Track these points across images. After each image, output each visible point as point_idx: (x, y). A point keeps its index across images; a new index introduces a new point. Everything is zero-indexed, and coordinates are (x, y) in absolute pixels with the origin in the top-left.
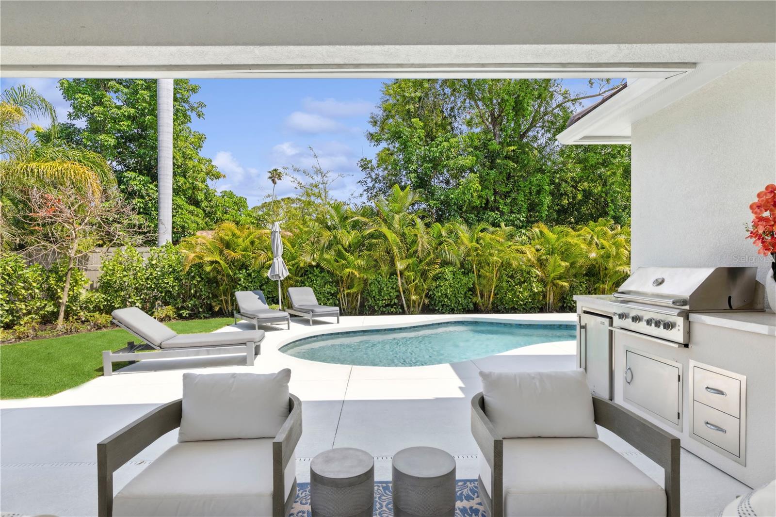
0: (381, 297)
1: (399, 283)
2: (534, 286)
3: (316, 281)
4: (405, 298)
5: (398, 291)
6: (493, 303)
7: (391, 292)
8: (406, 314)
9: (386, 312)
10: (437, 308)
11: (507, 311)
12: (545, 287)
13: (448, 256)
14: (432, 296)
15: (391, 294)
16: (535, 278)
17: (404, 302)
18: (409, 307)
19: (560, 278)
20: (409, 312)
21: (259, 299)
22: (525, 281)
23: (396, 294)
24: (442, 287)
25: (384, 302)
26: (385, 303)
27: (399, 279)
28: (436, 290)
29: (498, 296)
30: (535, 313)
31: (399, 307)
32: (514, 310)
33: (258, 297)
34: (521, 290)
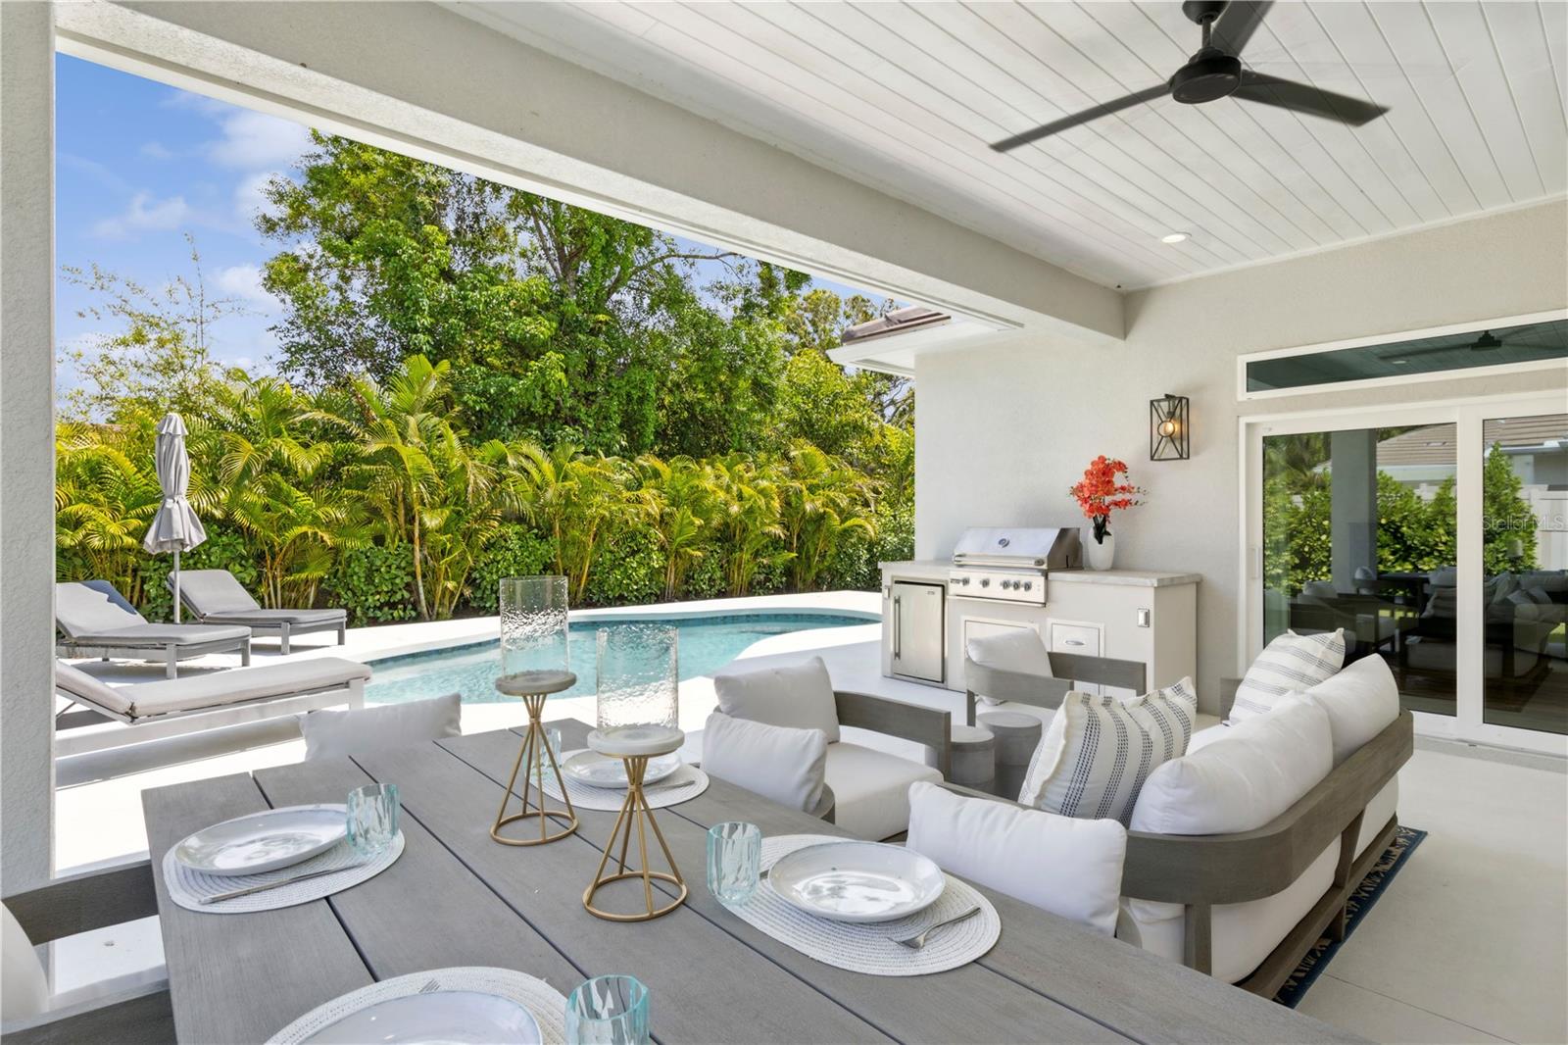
0: (372, 587)
1: (418, 555)
2: (655, 557)
3: (209, 556)
4: (424, 586)
5: (413, 575)
6: (586, 590)
7: (397, 577)
8: (425, 621)
9: (382, 620)
10: (488, 605)
11: (609, 602)
12: (666, 560)
13: (516, 503)
14: (478, 581)
15: (398, 581)
16: (655, 544)
17: (422, 597)
18: (431, 605)
19: (690, 543)
20: (430, 616)
21: (109, 600)
22: (639, 551)
23: (407, 579)
24: (498, 562)
25: (378, 597)
26: (379, 600)
27: (417, 548)
28: (486, 569)
29: (595, 578)
30: (650, 603)
31: (410, 607)
32: (621, 600)
33: (107, 596)
34: (635, 565)
